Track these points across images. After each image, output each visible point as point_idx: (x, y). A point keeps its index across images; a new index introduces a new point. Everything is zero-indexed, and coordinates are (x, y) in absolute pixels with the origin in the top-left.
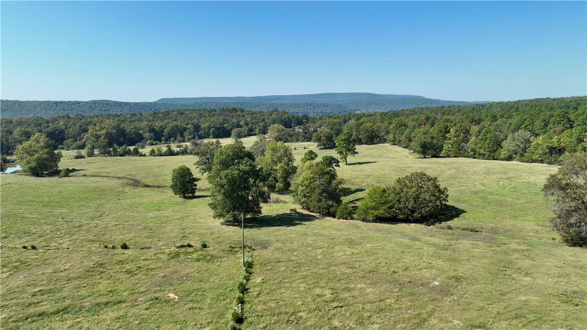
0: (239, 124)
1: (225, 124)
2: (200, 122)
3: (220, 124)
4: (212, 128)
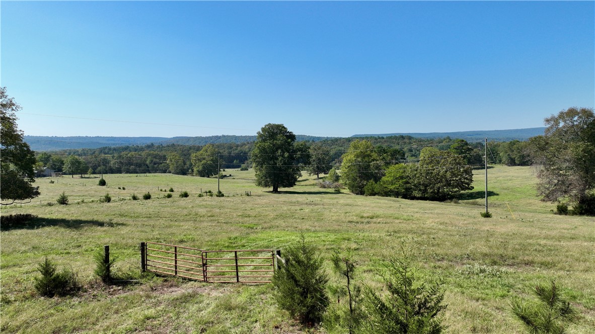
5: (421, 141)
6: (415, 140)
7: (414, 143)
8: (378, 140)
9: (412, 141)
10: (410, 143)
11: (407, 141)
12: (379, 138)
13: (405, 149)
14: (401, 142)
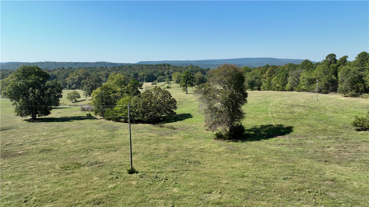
0: (163, 74)
1: (154, 73)
2: (139, 72)
3: (151, 73)
4: (145, 76)
5: (175, 68)
6: (172, 67)
7: (171, 69)
8: (149, 67)
9: (171, 67)
10: (169, 69)
11: (167, 67)
12: (150, 65)
13: (165, 73)
14: (163, 68)
